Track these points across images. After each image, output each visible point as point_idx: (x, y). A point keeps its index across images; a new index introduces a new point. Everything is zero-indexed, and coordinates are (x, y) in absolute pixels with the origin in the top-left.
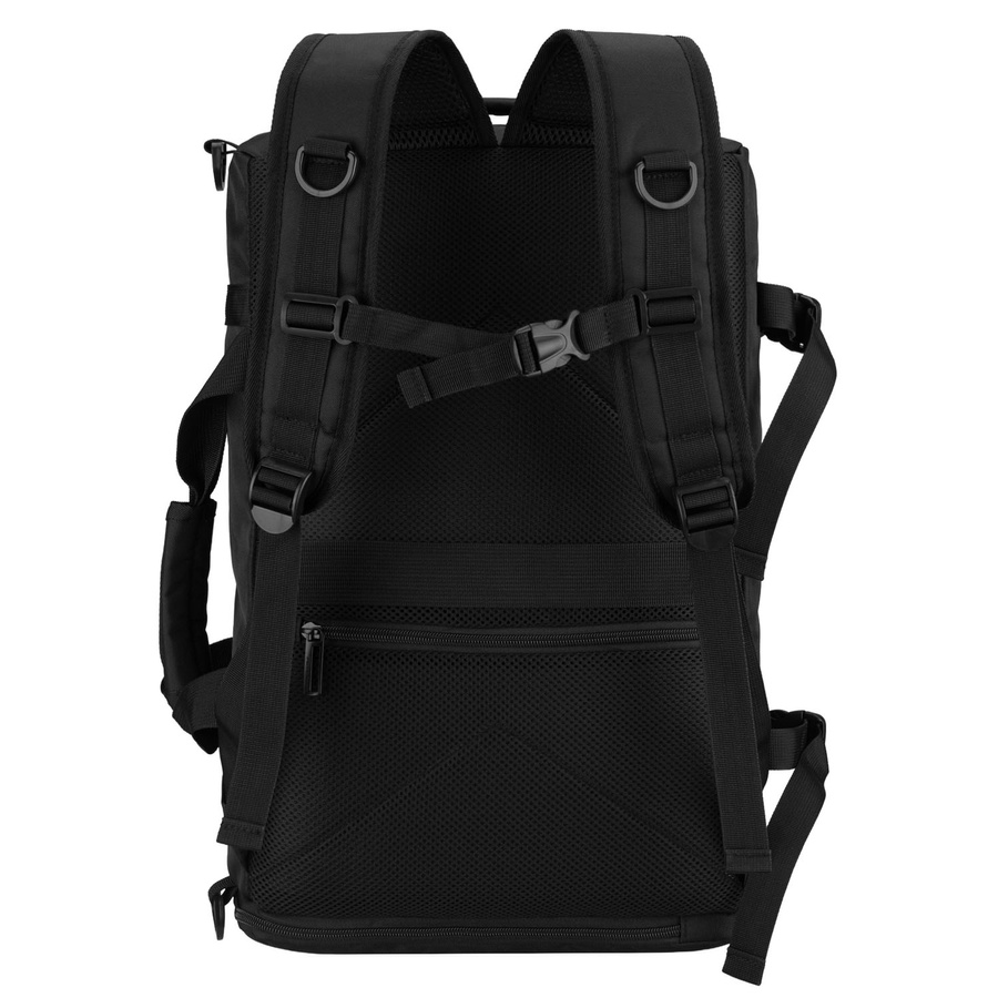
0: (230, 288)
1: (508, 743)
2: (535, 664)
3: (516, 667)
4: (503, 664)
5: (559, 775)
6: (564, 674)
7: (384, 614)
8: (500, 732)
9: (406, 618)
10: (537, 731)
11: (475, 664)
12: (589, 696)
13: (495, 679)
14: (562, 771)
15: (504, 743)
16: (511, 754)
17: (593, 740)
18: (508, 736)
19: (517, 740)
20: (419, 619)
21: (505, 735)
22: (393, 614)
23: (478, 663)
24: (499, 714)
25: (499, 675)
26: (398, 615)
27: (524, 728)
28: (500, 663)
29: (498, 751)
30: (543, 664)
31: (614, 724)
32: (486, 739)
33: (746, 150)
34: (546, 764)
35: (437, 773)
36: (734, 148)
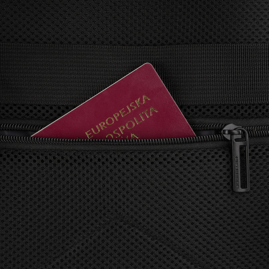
1: (129, 234)
2: (153, 160)
3: (136, 163)
4: (123, 160)
5: (177, 261)
6: (181, 169)
7: (11, 111)
8: (121, 224)
9: (31, 114)
10: (156, 223)
11: (96, 160)
12: (206, 189)
13: (116, 174)
15: (125, 234)
16: (132, 244)
17: (209, 230)
18: (129, 227)
19: (137, 231)
20: (44, 115)
21: (126, 227)
22: (19, 111)
23: (99, 160)
24: (120, 207)
25: (119, 171)
26: (23, 111)
27: (144, 220)
28: (120, 160)
29: (120, 241)
30: (161, 159)
31: (229, 214)
32: (108, 231)
34: (165, 252)
35: (62, 261)
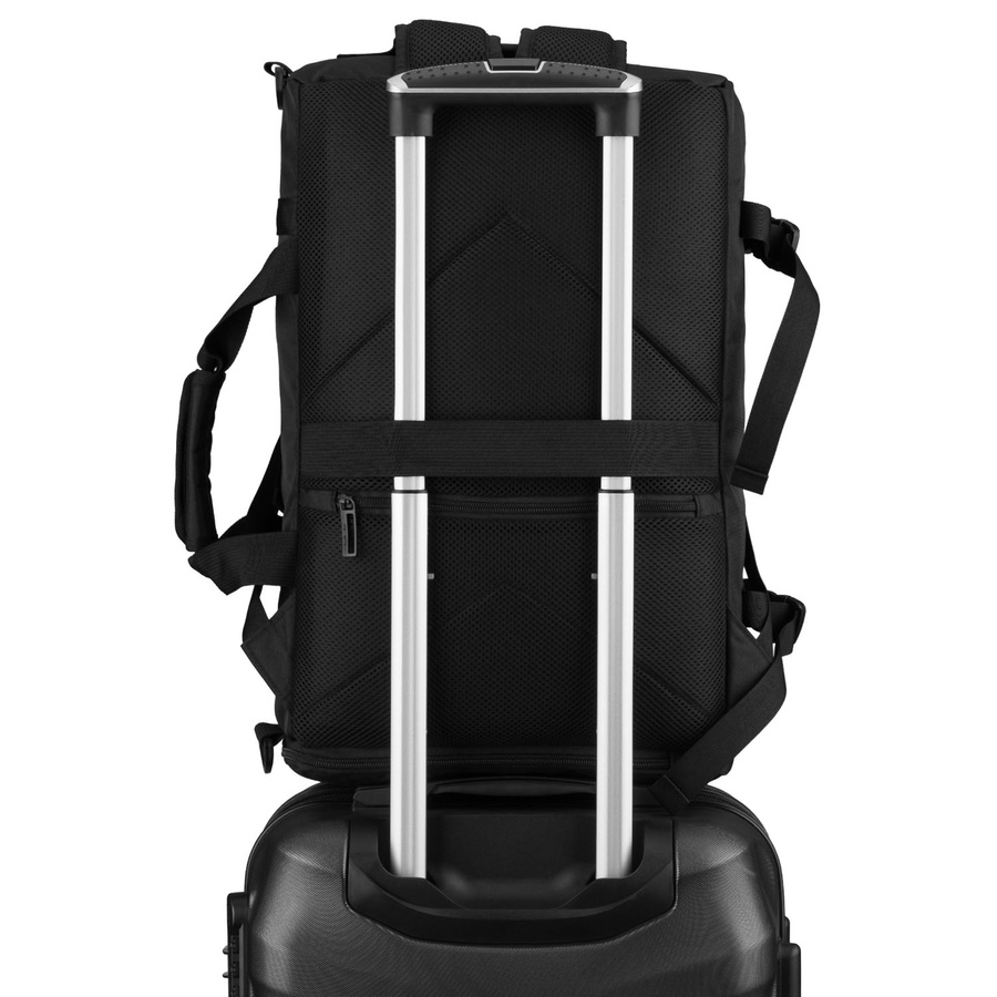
0: (281, 201)
1: (516, 597)
4: (512, 528)
5: (561, 624)
8: (509, 588)
11: (487, 528)
13: (505, 541)
14: (564, 621)
15: (512, 597)
16: (519, 606)
18: (516, 591)
19: (524, 595)
23: (490, 528)
25: (509, 538)
28: (509, 528)
32: (497, 594)
33: (731, 84)
34: (549, 615)
36: (719, 82)
